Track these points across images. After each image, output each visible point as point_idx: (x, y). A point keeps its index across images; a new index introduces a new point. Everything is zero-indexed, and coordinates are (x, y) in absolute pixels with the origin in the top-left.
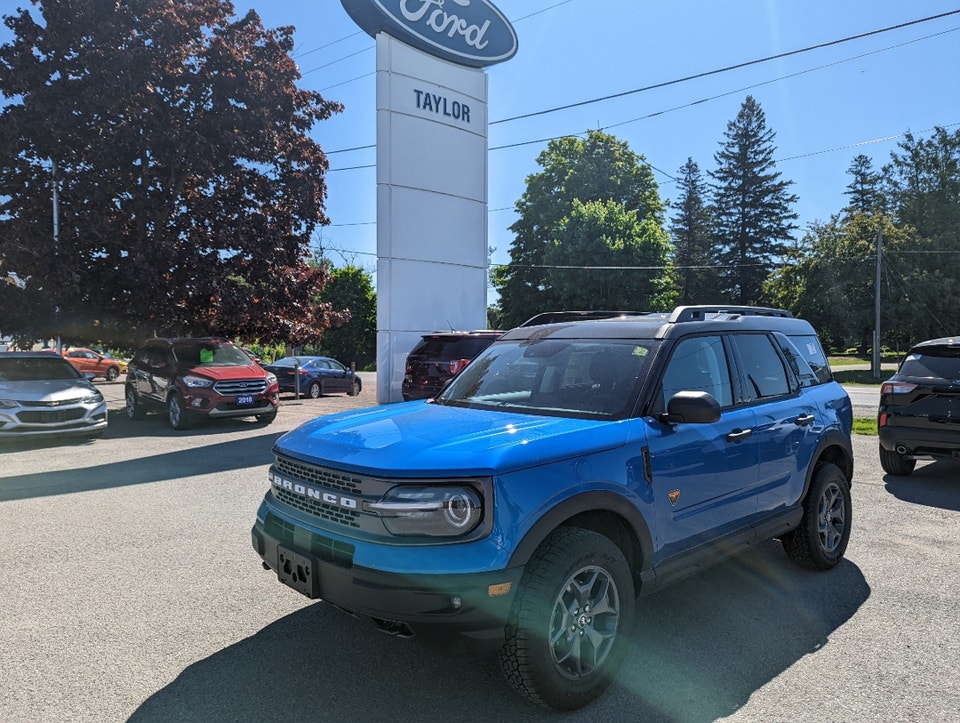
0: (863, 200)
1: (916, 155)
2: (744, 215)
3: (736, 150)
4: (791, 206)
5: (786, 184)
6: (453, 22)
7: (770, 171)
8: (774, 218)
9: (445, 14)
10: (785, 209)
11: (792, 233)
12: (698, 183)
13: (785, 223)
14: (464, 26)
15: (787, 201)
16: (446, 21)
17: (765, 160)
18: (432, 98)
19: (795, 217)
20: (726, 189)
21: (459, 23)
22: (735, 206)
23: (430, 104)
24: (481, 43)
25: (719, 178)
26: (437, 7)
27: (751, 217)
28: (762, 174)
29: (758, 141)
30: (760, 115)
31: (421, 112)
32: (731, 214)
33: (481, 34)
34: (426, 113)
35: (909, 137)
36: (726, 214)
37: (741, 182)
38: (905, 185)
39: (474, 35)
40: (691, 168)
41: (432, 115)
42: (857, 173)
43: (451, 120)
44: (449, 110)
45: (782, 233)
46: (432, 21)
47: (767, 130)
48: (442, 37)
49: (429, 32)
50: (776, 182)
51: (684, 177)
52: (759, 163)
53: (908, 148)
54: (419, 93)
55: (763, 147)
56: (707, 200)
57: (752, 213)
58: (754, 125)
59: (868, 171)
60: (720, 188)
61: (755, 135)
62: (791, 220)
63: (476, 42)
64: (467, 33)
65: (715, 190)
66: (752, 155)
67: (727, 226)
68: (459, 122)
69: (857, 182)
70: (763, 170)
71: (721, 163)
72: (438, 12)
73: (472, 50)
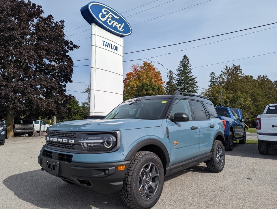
0: (213, 84)
1: (228, 71)
2: (184, 86)
3: (182, 69)
4: (197, 84)
5: (195, 78)
6: (114, 22)
7: (191, 75)
8: (192, 87)
9: (112, 20)
10: (195, 85)
11: (197, 91)
12: (173, 77)
13: (195, 89)
14: (117, 24)
15: (196, 83)
16: (112, 22)
17: (189, 72)
18: (108, 44)
19: (197, 87)
21: (116, 23)
22: (182, 84)
24: (122, 30)
25: (178, 76)
26: (110, 18)
27: (186, 87)
28: (189, 75)
29: (188, 67)
30: (188, 60)
31: (104, 47)
32: (181, 86)
33: (122, 27)
34: (106, 48)
35: (227, 67)
36: (179, 86)
37: (183, 77)
38: (226, 80)
39: (120, 27)
40: (171, 72)
41: (108, 48)
42: (212, 77)
43: (113, 50)
44: (113, 48)
45: (195, 91)
46: (108, 21)
47: (190, 64)
49: (107, 24)
50: (192, 78)
51: (169, 75)
52: (188, 73)
53: (226, 69)
54: (104, 42)
55: (189, 68)
56: (175, 82)
57: (187, 86)
58: (187, 62)
59: (215, 76)
60: (178, 79)
61: (187, 65)
62: (197, 88)
64: (118, 26)
65: (177, 79)
66: (186, 70)
67: (180, 89)
68: (115, 51)
69: (212, 79)
70: (189, 74)
71: (178, 72)
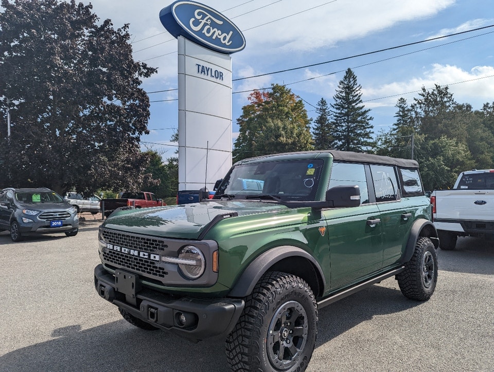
0: (403, 120)
1: (426, 100)
2: (348, 127)
3: (344, 94)
4: (370, 122)
5: (368, 111)
6: (215, 32)
7: (360, 105)
8: (362, 128)
9: (211, 28)
10: (367, 124)
11: (371, 135)
12: (326, 111)
13: (368, 130)
14: (220, 34)
15: (368, 120)
16: (212, 31)
17: (357, 100)
18: (205, 68)
19: (372, 127)
20: (339, 113)
21: (218, 32)
22: (345, 122)
23: (204, 72)
24: (228, 42)
25: (337, 109)
26: (207, 24)
27: (351, 128)
28: (356, 106)
29: (354, 90)
30: (354, 78)
31: (200, 75)
32: (342, 126)
33: (228, 38)
34: (202, 76)
35: (424, 90)
36: (339, 126)
37: (347, 110)
38: (423, 114)
39: (224, 39)
40: (323, 102)
41: (205, 77)
42: (400, 107)
43: (214, 79)
44: (213, 74)
45: (367, 135)
46: (205, 31)
47: (358, 85)
48: (210, 39)
49: (203, 36)
50: (363, 110)
51: (319, 107)
52: (355, 101)
53: (423, 96)
54: (199, 65)
55: (356, 93)
56: (331, 119)
57: (352, 126)
58: (352, 82)
59: (405, 106)
60: (337, 113)
61: (352, 88)
62: (370, 129)
63: (226, 41)
64: (222, 37)
65: (335, 114)
66: (351, 97)
67: (340, 132)
68: (218, 80)
69: (400, 111)
70: (356, 104)
71: (337, 101)
72: (208, 27)
73: (224, 45)
